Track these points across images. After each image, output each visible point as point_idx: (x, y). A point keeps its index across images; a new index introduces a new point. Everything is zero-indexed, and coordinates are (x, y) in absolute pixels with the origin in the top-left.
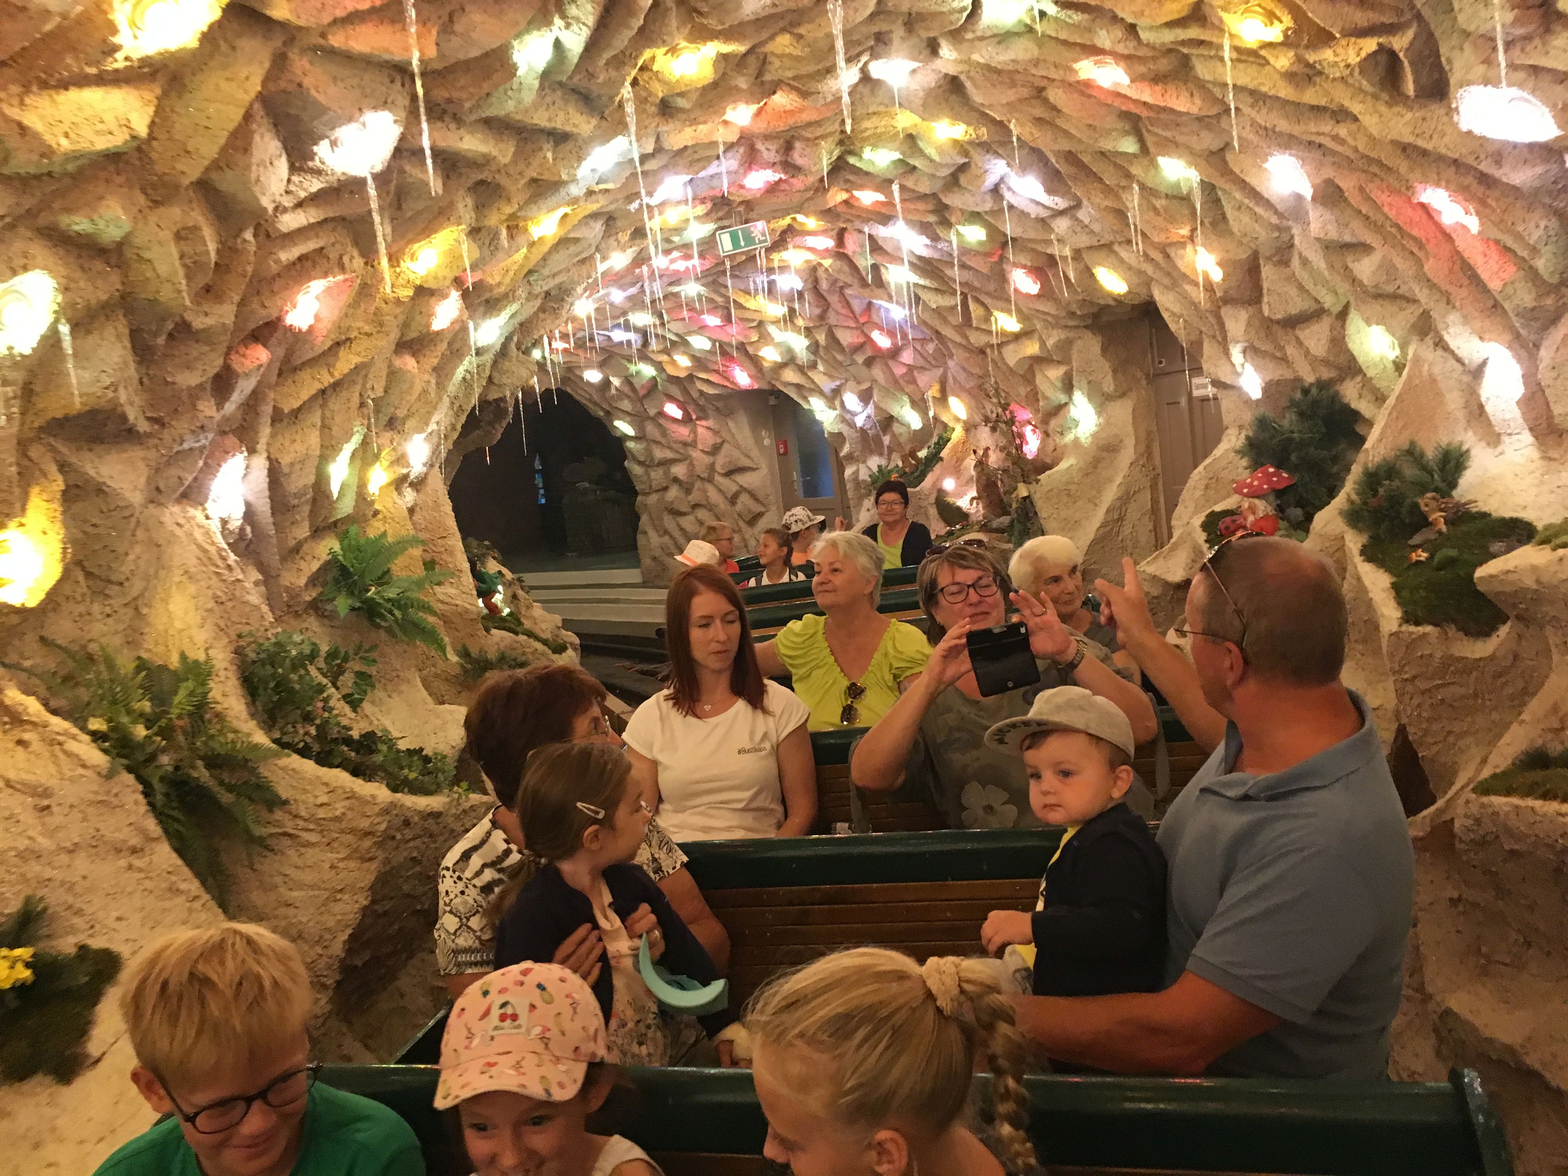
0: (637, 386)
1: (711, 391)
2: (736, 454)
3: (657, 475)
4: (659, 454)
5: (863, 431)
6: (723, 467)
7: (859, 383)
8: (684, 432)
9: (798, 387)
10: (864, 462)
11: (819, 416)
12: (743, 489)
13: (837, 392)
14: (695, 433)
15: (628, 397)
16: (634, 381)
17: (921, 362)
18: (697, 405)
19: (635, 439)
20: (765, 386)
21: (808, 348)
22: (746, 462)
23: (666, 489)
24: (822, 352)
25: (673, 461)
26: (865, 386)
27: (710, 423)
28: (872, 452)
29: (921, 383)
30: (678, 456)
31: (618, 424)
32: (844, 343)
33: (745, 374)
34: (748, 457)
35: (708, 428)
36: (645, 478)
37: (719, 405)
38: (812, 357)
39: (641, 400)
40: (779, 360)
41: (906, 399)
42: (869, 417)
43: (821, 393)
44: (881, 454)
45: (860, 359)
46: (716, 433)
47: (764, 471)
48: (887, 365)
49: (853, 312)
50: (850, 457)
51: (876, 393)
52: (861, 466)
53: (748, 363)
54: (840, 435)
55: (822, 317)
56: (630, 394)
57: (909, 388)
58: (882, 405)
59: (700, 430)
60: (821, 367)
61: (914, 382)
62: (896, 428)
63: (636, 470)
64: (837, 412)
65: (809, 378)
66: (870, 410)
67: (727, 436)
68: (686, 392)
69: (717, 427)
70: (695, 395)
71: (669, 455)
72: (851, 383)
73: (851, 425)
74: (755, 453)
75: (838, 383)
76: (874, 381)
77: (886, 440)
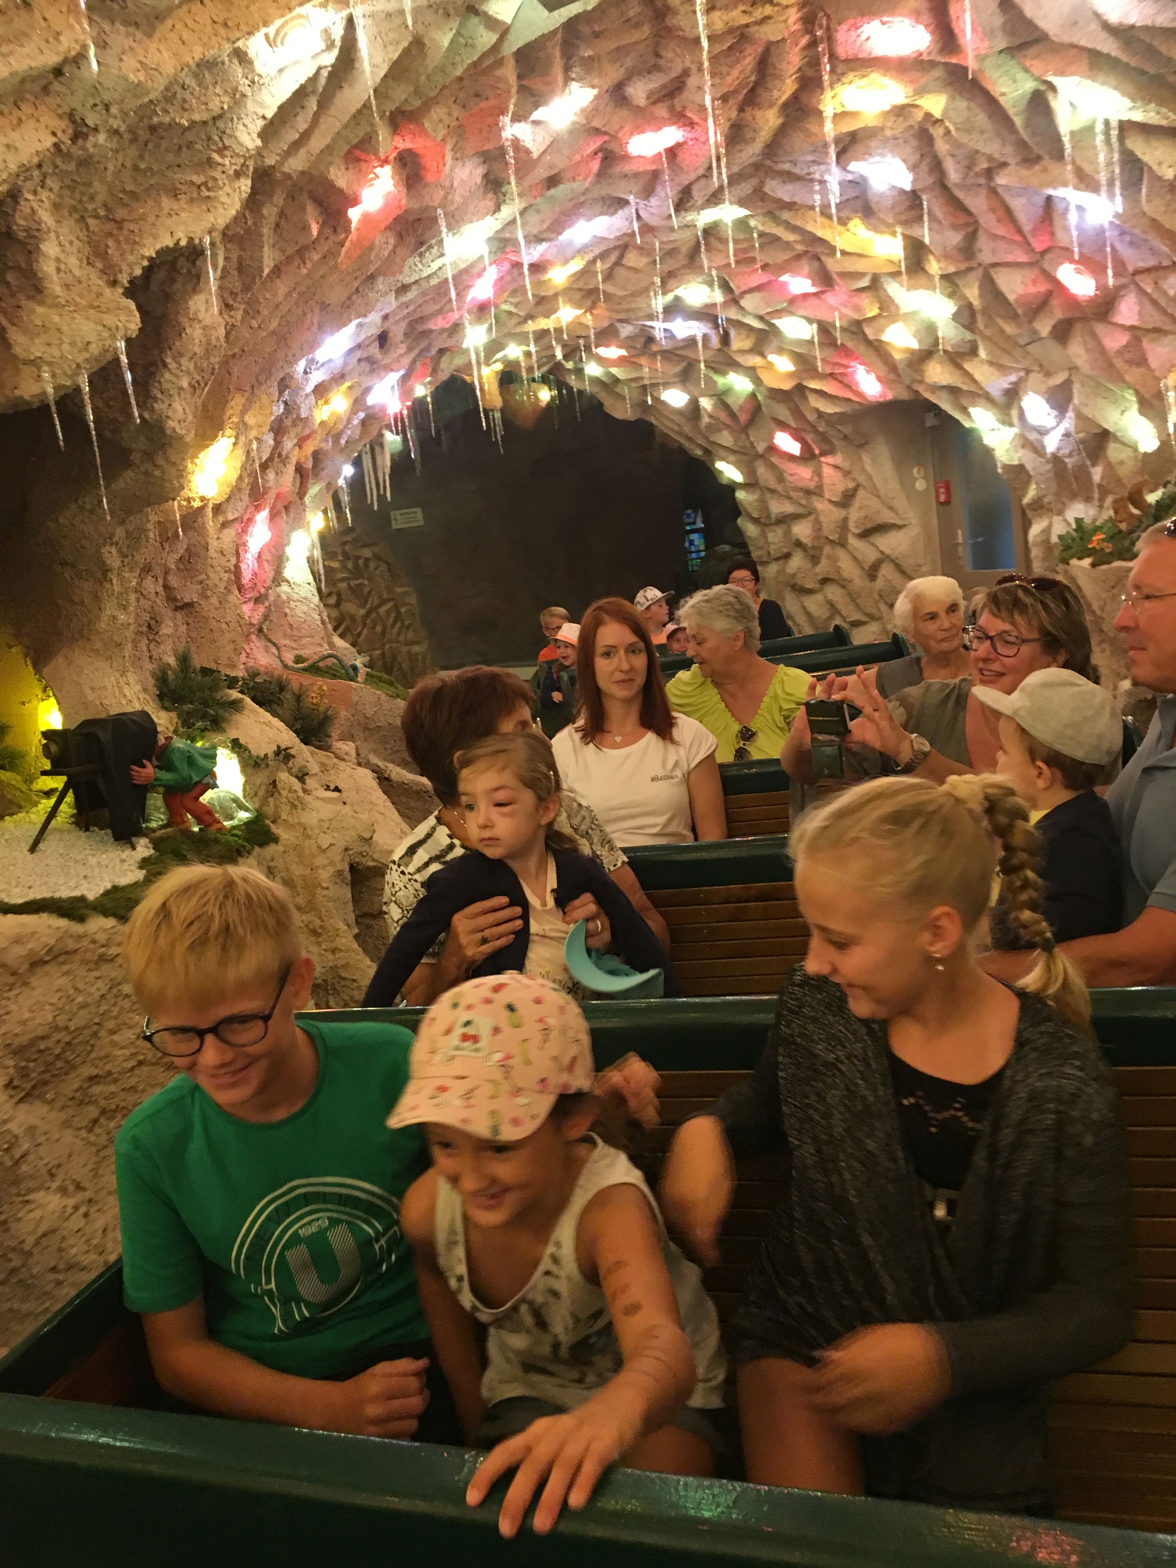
0: (735, 408)
1: (829, 409)
2: (874, 504)
3: (775, 536)
4: (777, 507)
5: (1056, 460)
6: (858, 523)
7: (1048, 374)
8: (804, 474)
9: (953, 391)
10: (1060, 513)
11: (989, 440)
12: (884, 558)
13: (1013, 395)
14: (818, 473)
15: (728, 427)
16: (730, 400)
17: (1154, 319)
18: (816, 432)
19: (746, 486)
20: (905, 395)
21: (956, 317)
22: (887, 517)
23: (787, 556)
24: (980, 324)
25: (796, 517)
26: (1059, 379)
27: (837, 459)
28: (1074, 496)
29: (1153, 362)
30: (800, 510)
31: (720, 465)
32: (1011, 297)
33: (872, 377)
34: (891, 508)
35: (836, 467)
36: (761, 542)
37: (847, 429)
38: (968, 336)
39: (745, 429)
40: (915, 345)
41: (1131, 397)
42: (1067, 435)
43: (988, 399)
44: (1088, 499)
45: (1044, 327)
46: (847, 473)
47: (914, 530)
48: (1094, 335)
49: (1019, 231)
50: (1038, 506)
51: (1076, 388)
52: (1056, 519)
53: (873, 358)
54: (1021, 467)
55: (968, 250)
56: (729, 421)
57: (1133, 375)
58: (1087, 412)
59: (827, 471)
60: (982, 353)
61: (1141, 361)
62: (1114, 452)
63: (750, 530)
64: (1015, 430)
65: (967, 374)
66: (1068, 423)
67: (861, 479)
68: (798, 413)
69: (846, 465)
70: (811, 417)
71: (789, 508)
72: (1035, 378)
73: (1038, 450)
74: (901, 503)
75: (1013, 378)
76: (1073, 369)
77: (1097, 473)
